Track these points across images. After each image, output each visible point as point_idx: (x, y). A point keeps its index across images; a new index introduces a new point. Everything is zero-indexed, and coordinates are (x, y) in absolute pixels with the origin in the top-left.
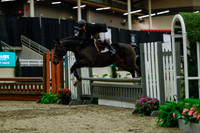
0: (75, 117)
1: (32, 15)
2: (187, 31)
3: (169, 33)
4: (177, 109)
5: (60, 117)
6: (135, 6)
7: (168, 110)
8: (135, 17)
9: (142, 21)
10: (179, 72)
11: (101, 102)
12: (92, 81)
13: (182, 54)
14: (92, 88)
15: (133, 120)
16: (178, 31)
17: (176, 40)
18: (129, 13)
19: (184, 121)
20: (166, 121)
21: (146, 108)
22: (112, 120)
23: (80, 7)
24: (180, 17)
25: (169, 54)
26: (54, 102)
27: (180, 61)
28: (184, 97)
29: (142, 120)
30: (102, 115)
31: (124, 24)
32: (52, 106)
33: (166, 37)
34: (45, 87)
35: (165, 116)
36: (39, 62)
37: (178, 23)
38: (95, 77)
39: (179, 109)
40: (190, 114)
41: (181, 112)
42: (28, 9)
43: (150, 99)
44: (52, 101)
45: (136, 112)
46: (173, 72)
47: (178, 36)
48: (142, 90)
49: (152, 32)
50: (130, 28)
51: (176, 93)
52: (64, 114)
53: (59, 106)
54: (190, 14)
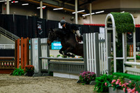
0: (37, 85)
1: (8, 13)
2: (116, 25)
3: (103, 26)
4: (108, 79)
5: (26, 86)
6: (81, 7)
7: (102, 81)
8: (80, 15)
9: (85, 18)
10: (110, 54)
11: (55, 75)
12: (49, 60)
13: (112, 41)
14: (49, 64)
15: (78, 88)
16: (110, 25)
17: (108, 31)
18: (76, 12)
19: (112, 88)
20: (100, 88)
21: (86, 79)
22: (63, 88)
23: (42, 7)
24: (111, 15)
25: (104, 41)
26: (22, 75)
27: (111, 46)
28: (113, 71)
29: (84, 87)
30: (56, 84)
31: (72, 20)
32: (21, 77)
33: (102, 30)
34: (16, 64)
35: (99, 85)
36: (12, 46)
37: (110, 20)
38: (52, 57)
39: (109, 80)
40: (117, 83)
41: (111, 82)
42: (5, 9)
43: (89, 73)
44: (21, 74)
45: (79, 82)
46: (106, 54)
47: (110, 29)
48: (84, 66)
49: (92, 26)
50: (77, 23)
51: (107, 68)
52: (29, 83)
53: (26, 77)
54: (118, 14)
